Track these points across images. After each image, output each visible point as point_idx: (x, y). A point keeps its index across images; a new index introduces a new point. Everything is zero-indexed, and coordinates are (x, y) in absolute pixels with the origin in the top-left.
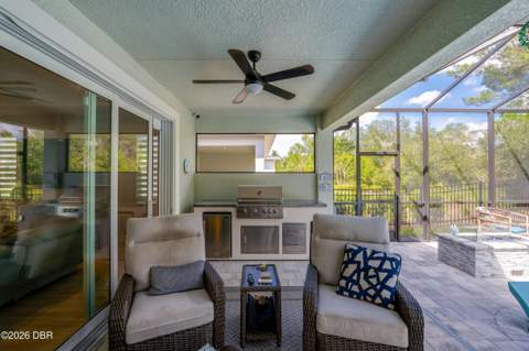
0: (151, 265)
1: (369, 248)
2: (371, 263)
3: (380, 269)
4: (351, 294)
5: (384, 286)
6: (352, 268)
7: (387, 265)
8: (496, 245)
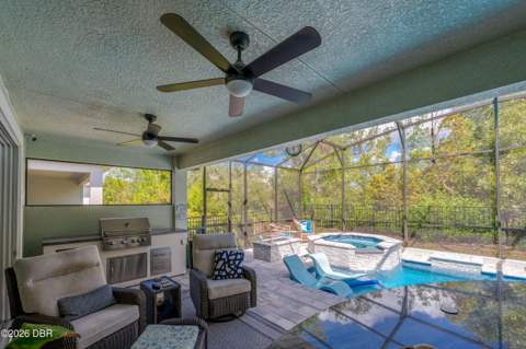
0: (57, 298)
1: (229, 251)
2: (230, 258)
3: (235, 260)
4: (222, 277)
5: (238, 268)
6: (221, 263)
7: (239, 257)
8: (278, 243)
